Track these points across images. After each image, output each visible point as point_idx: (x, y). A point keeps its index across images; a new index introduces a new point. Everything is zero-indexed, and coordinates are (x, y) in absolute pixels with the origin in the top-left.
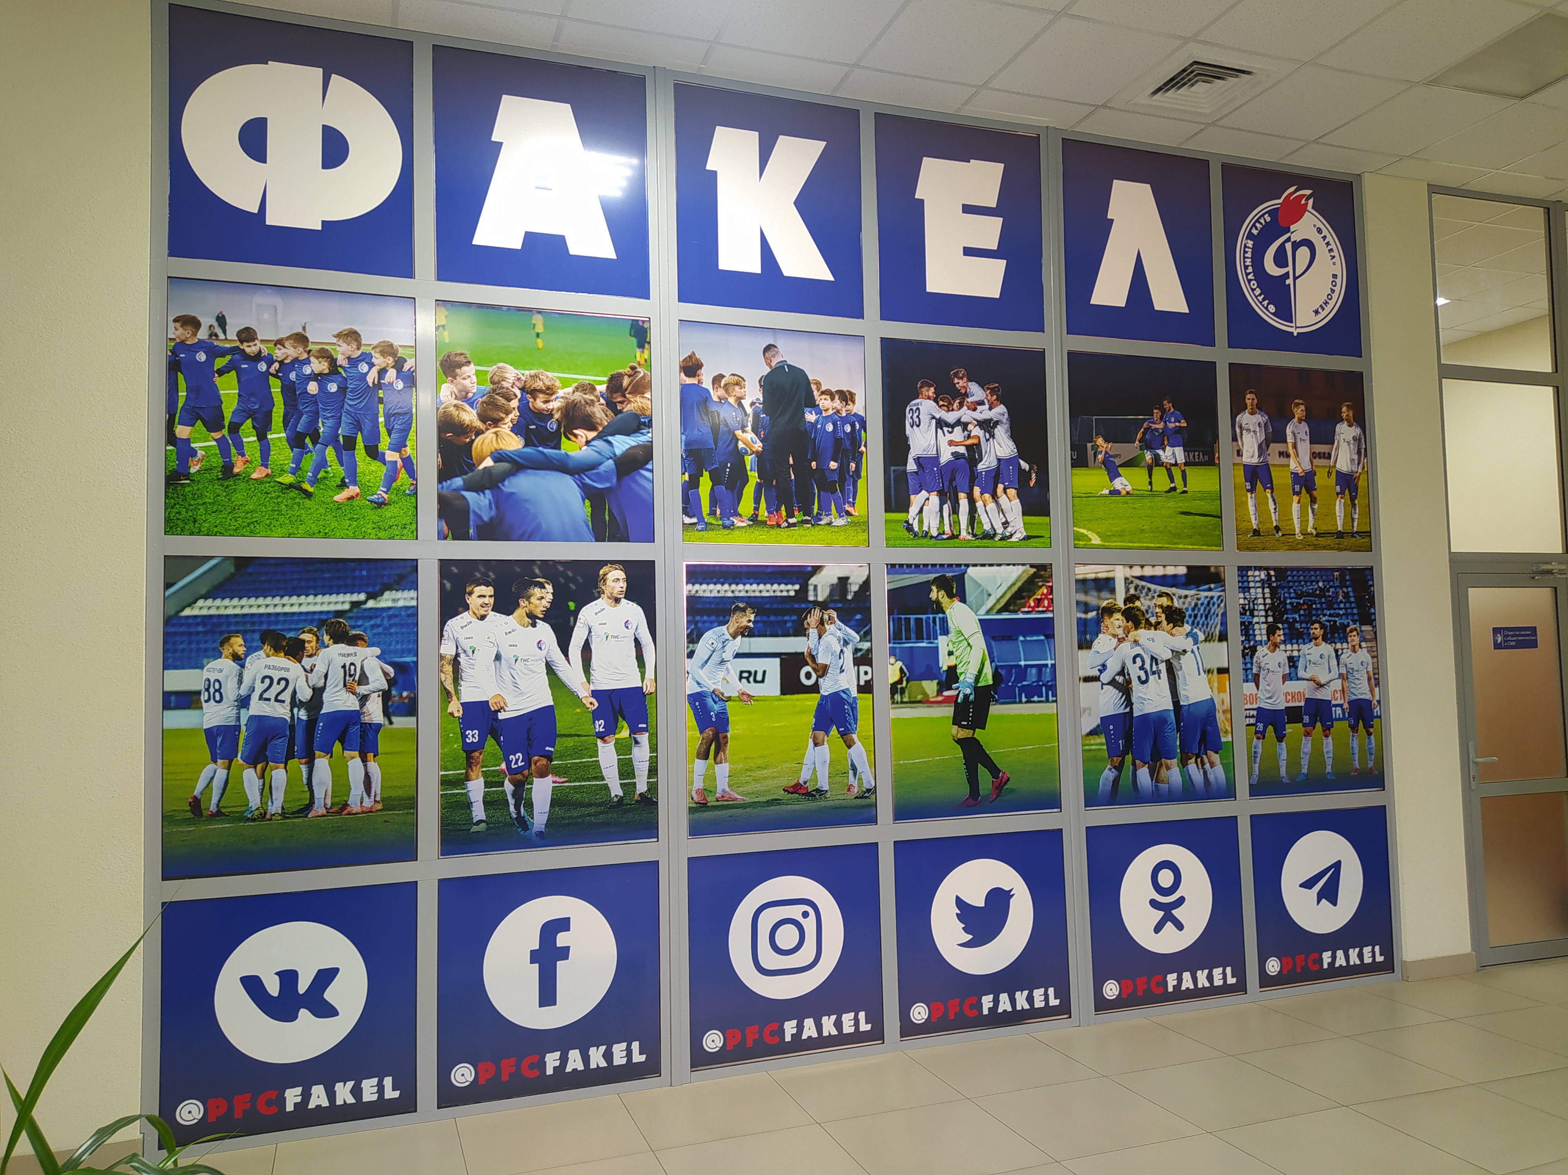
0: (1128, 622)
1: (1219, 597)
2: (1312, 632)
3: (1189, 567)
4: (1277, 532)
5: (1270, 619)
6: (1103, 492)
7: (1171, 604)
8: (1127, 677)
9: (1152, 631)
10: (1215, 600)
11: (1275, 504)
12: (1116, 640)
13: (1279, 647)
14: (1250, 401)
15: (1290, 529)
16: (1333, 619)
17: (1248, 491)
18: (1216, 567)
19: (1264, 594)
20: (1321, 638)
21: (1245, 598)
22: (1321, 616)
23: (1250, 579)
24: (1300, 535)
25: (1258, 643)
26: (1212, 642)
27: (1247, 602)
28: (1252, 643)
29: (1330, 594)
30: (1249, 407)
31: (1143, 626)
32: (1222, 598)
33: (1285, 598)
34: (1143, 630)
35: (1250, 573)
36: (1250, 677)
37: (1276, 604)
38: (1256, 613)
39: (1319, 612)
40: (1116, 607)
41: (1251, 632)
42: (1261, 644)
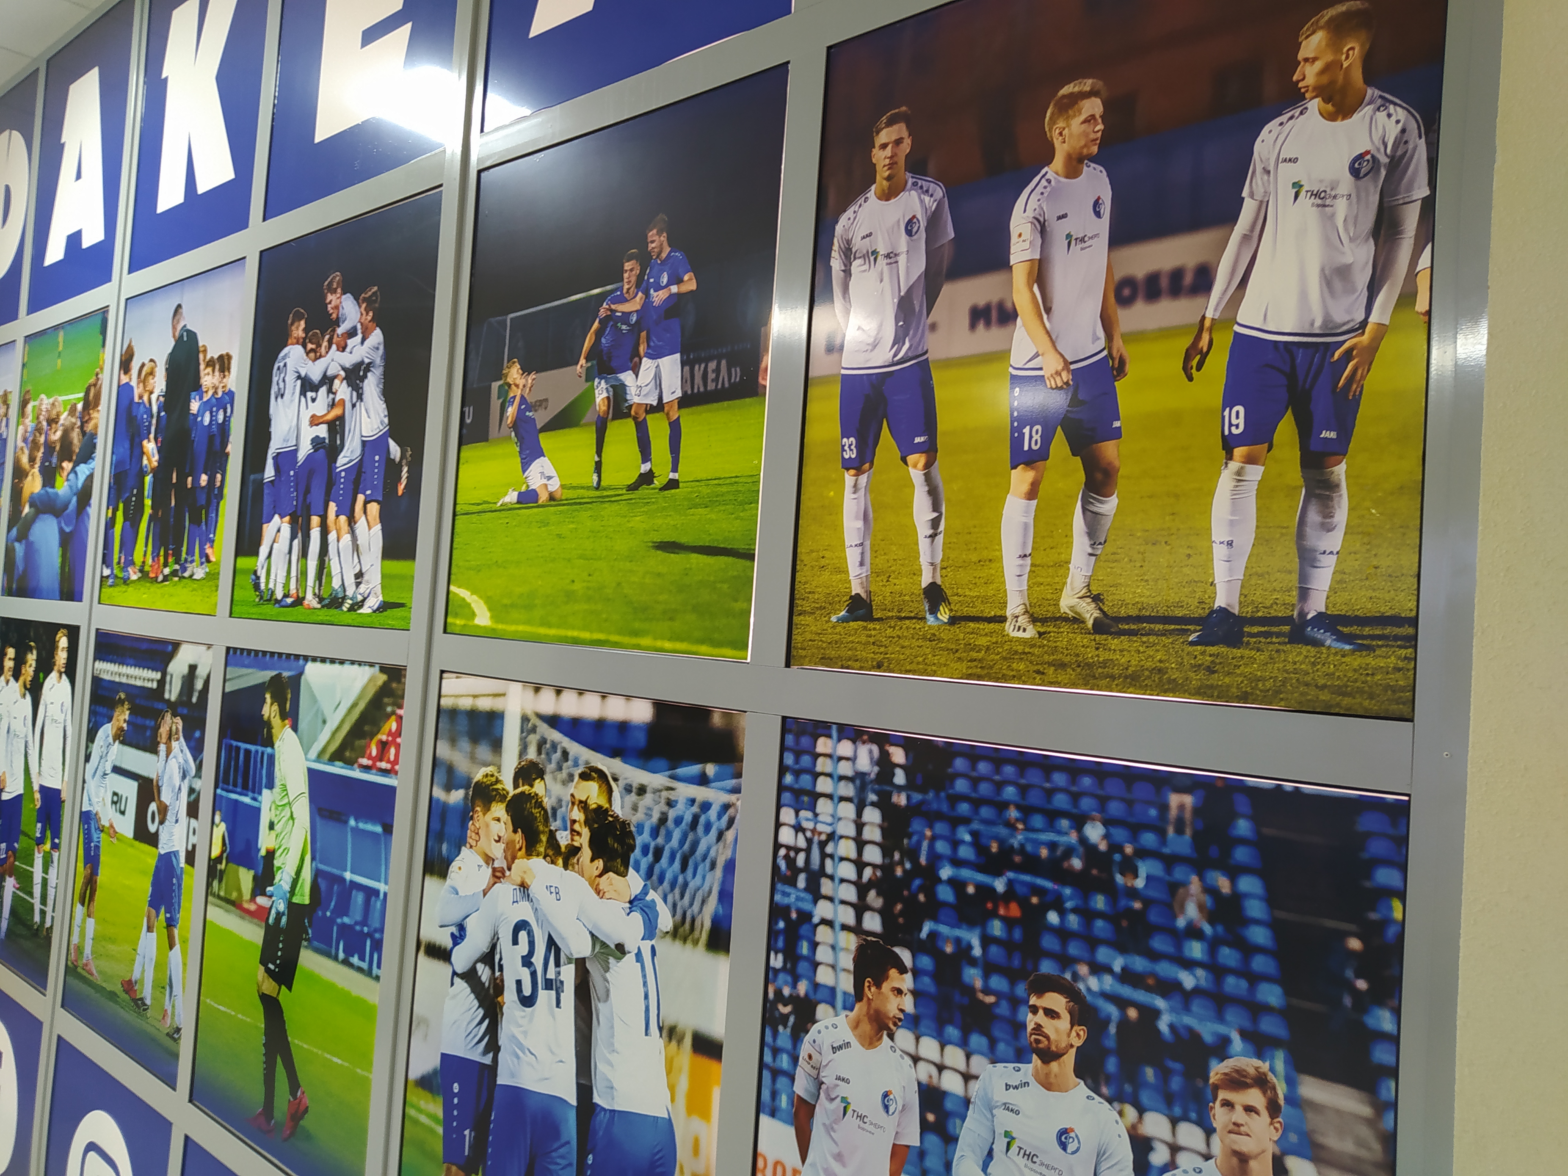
0: (515, 831)
1: (726, 807)
2: (1031, 1020)
3: (660, 707)
4: (934, 611)
5: (873, 922)
6: (507, 499)
7: (607, 806)
8: (497, 974)
9: (559, 868)
10: (713, 813)
11: (936, 507)
12: (490, 870)
13: (891, 1036)
14: (888, 152)
15: (985, 600)
16: (1140, 996)
17: (847, 465)
18: (728, 715)
19: (860, 826)
20: (1070, 1058)
21: (798, 828)
22: (1083, 969)
23: (822, 765)
24: (1023, 620)
25: (820, 995)
26: (689, 945)
27: (802, 843)
28: (803, 988)
29: (1140, 883)
30: (882, 173)
31: (542, 849)
32: (731, 811)
33: (935, 859)
34: (540, 860)
35: (823, 745)
36: (784, 1101)
37: (899, 872)
38: (826, 887)
39: (1074, 949)
40: (499, 786)
41: (805, 949)
42: (833, 1006)
